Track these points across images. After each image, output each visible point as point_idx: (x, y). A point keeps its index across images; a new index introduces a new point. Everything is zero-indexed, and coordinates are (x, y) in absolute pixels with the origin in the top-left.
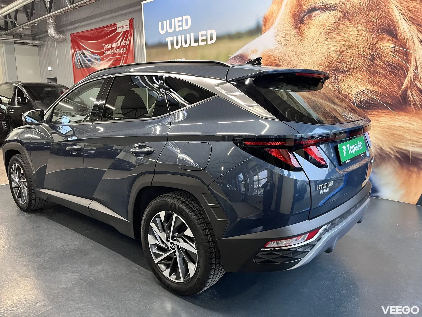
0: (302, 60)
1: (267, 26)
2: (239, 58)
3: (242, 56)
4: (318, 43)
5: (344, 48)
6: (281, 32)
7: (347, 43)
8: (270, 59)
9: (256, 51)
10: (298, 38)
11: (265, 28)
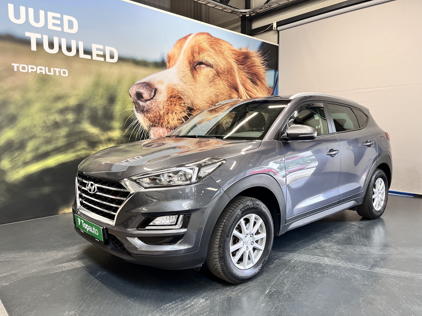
0: (197, 97)
1: (171, 64)
2: (146, 85)
3: (149, 84)
4: (205, 87)
5: (218, 93)
6: (182, 72)
7: (219, 91)
8: (174, 92)
9: (162, 83)
10: (193, 80)
11: (169, 65)
